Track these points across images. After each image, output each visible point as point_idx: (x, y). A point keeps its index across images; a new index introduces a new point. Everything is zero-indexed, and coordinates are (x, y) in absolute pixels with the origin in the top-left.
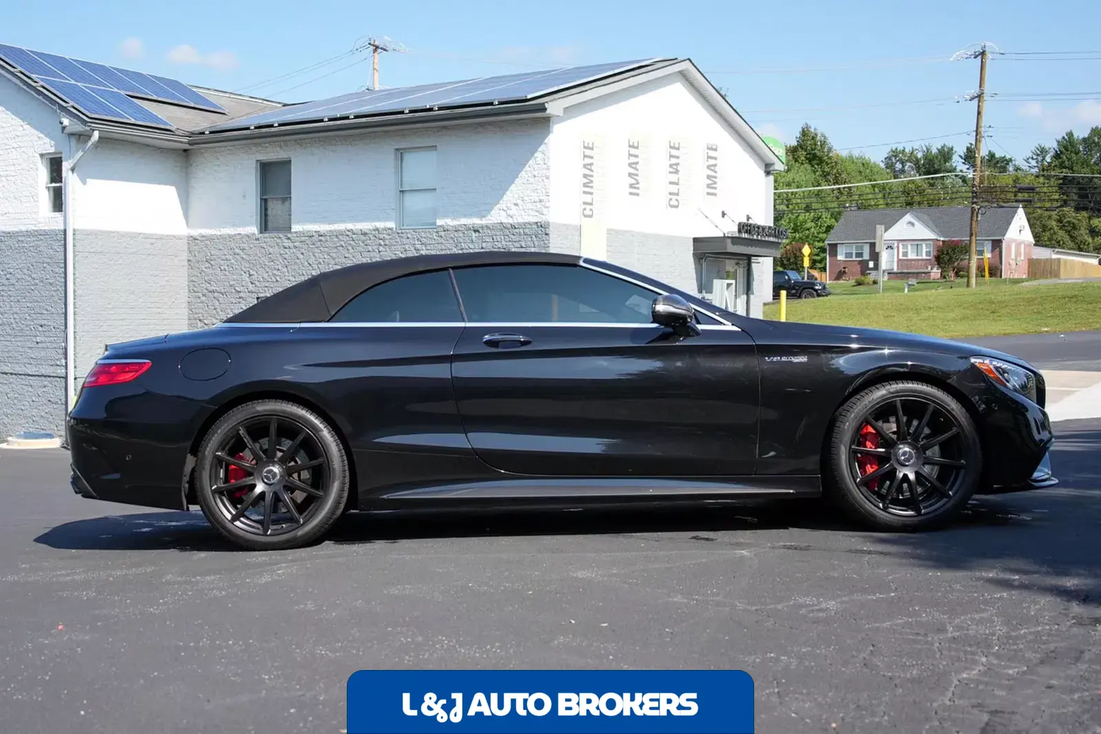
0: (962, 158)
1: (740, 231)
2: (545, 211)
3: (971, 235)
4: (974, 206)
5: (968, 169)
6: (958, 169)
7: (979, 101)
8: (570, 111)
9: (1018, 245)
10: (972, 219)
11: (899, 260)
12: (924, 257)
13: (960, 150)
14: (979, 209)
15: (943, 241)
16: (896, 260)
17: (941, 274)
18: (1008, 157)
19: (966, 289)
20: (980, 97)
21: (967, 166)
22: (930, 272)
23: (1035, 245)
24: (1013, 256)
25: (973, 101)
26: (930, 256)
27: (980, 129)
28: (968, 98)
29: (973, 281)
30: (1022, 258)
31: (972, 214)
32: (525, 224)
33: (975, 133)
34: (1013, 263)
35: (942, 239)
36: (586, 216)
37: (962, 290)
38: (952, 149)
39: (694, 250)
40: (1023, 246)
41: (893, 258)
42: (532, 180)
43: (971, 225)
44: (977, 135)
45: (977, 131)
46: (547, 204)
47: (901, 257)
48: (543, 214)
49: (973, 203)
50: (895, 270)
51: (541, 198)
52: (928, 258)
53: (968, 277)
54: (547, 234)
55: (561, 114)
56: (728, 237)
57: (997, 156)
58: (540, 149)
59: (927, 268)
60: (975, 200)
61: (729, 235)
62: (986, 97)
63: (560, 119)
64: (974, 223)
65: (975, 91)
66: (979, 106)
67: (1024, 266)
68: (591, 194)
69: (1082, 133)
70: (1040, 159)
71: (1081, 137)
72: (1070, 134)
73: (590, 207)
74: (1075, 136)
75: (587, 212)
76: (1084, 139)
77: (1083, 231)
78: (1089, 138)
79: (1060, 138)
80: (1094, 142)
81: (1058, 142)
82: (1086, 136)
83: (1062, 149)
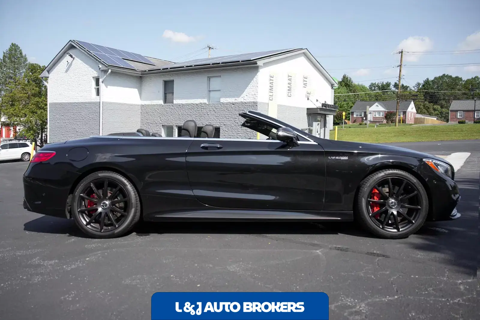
0: (393, 85)
1: (322, 106)
2: (256, 98)
3: (397, 110)
4: (398, 100)
5: (395, 89)
6: (392, 89)
7: (400, 67)
8: (266, 65)
9: (411, 113)
11: (373, 117)
12: (381, 116)
13: (393, 83)
16: (372, 117)
17: (387, 122)
18: (408, 86)
19: (395, 127)
23: (417, 113)
24: (410, 117)
25: (398, 67)
26: (383, 116)
27: (400, 76)
30: (413, 117)
31: (397, 103)
32: (249, 102)
34: (409, 119)
35: (387, 111)
36: (270, 100)
37: (394, 127)
38: (390, 83)
39: (307, 112)
40: (413, 113)
41: (371, 117)
42: (252, 87)
43: (397, 106)
45: (399, 77)
46: (257, 96)
47: (374, 116)
48: (255, 99)
50: (372, 120)
51: (255, 93)
53: (395, 123)
54: (257, 106)
55: (262, 65)
56: (318, 108)
57: (404, 85)
58: (255, 77)
59: (382, 120)
61: (319, 107)
62: (402, 66)
63: (262, 67)
65: (399, 64)
66: (400, 69)
67: (413, 120)
68: (272, 92)
69: (431, 78)
70: (418, 86)
71: (431, 80)
72: (428, 79)
73: (272, 97)
74: (429, 80)
75: (271, 99)
76: (432, 81)
77: (431, 109)
78: (433, 80)
79: (424, 80)
80: (435, 81)
81: (424, 81)
82: (433, 79)
83: (425, 83)
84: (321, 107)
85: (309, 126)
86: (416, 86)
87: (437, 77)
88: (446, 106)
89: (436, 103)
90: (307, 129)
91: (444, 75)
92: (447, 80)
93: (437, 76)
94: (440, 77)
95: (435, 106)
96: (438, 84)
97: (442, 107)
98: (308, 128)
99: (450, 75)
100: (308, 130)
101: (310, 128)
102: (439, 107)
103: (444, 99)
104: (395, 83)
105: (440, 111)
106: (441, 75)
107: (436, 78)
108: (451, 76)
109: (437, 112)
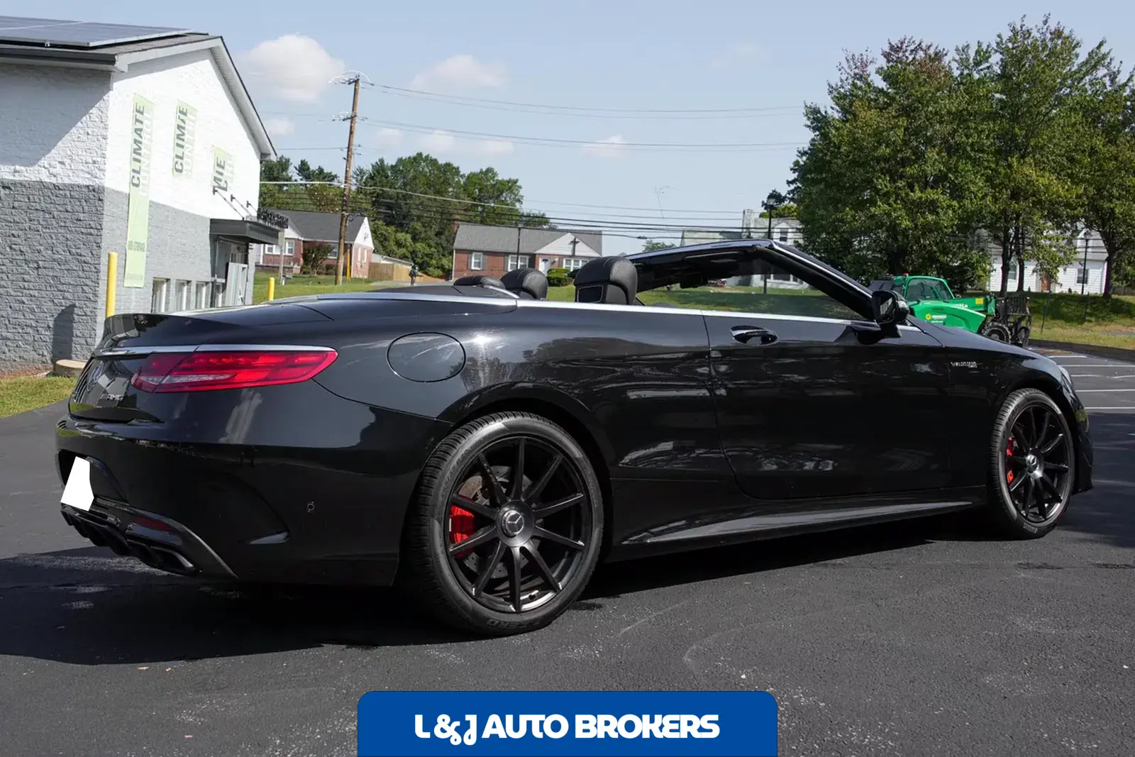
0: (296, 169)
1: (259, 216)
2: (99, 174)
3: (340, 238)
4: (344, 213)
5: (301, 180)
6: (293, 178)
7: (352, 123)
8: (137, 69)
9: (363, 249)
10: (341, 224)
11: (265, 255)
12: (287, 254)
13: (295, 162)
14: (348, 216)
15: (304, 242)
16: (262, 254)
17: (301, 270)
18: (333, 174)
19: (334, 286)
20: (352, 118)
21: (301, 177)
22: (292, 268)
23: (374, 252)
24: (359, 259)
25: (346, 122)
26: (292, 253)
27: (351, 147)
28: (343, 117)
29: (341, 278)
30: (365, 261)
31: (342, 219)
32: (72, 186)
33: (346, 150)
34: (359, 264)
35: (303, 239)
36: (134, 185)
37: (332, 286)
38: (289, 161)
39: (210, 232)
40: (366, 251)
41: (260, 252)
42: (84, 138)
43: (341, 229)
44: (348, 151)
45: (348, 148)
46: (102, 167)
47: (267, 252)
48: (96, 177)
49: (343, 210)
50: (261, 263)
51: (94, 159)
52: (290, 255)
53: (336, 274)
54: (100, 200)
55: (125, 69)
56: (247, 222)
57: (325, 171)
58: (97, 105)
59: (290, 264)
60: (345, 208)
61: (248, 219)
62: (357, 119)
63: (123, 75)
64: (343, 228)
65: (349, 113)
66: (351, 127)
67: (366, 267)
68: (139, 161)
69: (390, 161)
70: (359, 178)
71: (390, 165)
72: (382, 161)
73: (138, 176)
74: (386, 163)
75: (135, 181)
76: (392, 166)
77: (392, 243)
78: (396, 166)
79: (374, 163)
80: (399, 170)
81: (373, 166)
82: (394, 164)
83: (375, 172)
84: (256, 220)
85: (213, 275)
86: (355, 176)
87: (404, 158)
88: (423, 235)
89: (401, 227)
90: (207, 283)
91: (420, 155)
92: (426, 169)
93: (405, 155)
94: (409, 158)
95: (401, 236)
96: (404, 177)
97: (414, 239)
98: (209, 279)
99: (434, 157)
100: (211, 284)
101: (215, 281)
102: (409, 237)
103: (419, 218)
104: (302, 162)
105: (411, 249)
106: (413, 154)
107: (400, 160)
108: (436, 160)
109: (404, 250)
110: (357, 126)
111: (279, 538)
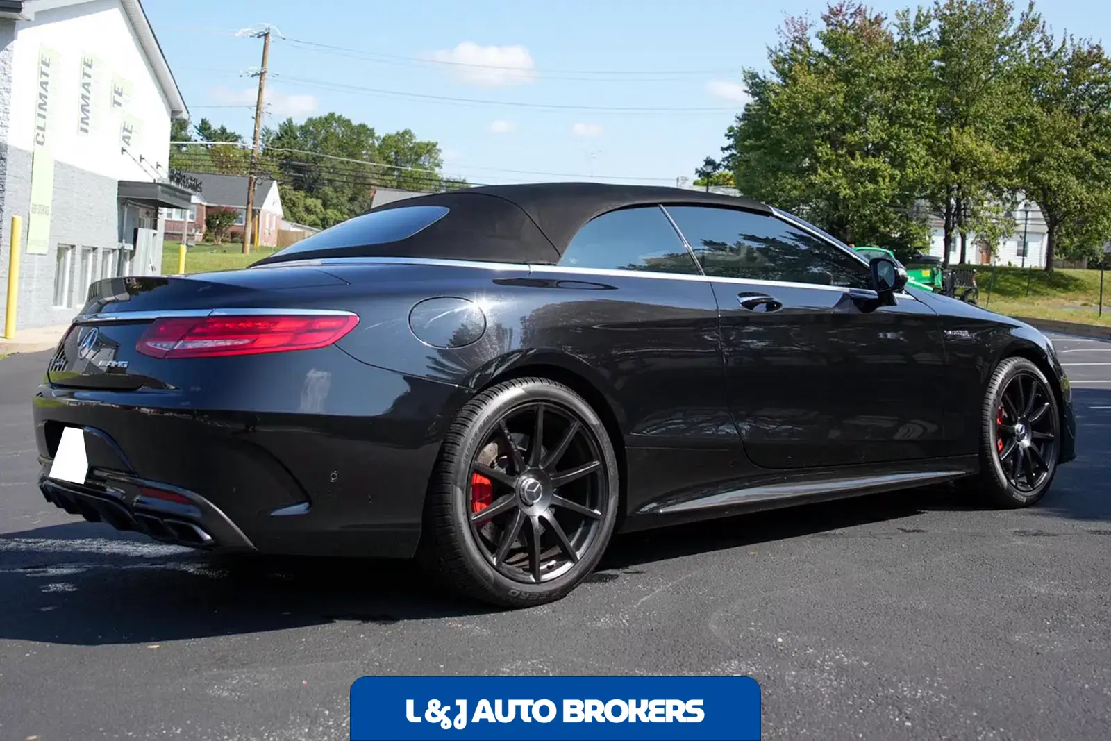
0: (196, 127)
1: (171, 178)
3: (248, 203)
4: (252, 176)
5: (202, 140)
6: (193, 138)
7: (261, 79)
8: (44, 17)
9: (272, 216)
10: (249, 189)
14: (256, 179)
15: (206, 206)
17: (204, 238)
20: (262, 74)
21: (201, 137)
22: (193, 235)
23: (283, 219)
24: (267, 227)
25: (255, 78)
26: (193, 219)
28: (251, 73)
29: (248, 245)
30: (274, 228)
31: (250, 183)
33: (255, 108)
34: (267, 231)
35: (205, 204)
36: (39, 143)
37: (240, 255)
39: (118, 194)
40: (274, 218)
43: (249, 193)
44: (257, 110)
45: (257, 106)
46: (5, 123)
49: (251, 173)
52: (191, 221)
53: (243, 243)
55: (32, 17)
56: (158, 184)
57: (229, 131)
59: (191, 231)
60: (253, 171)
62: (267, 76)
63: (29, 23)
64: (251, 192)
65: (258, 69)
66: (260, 83)
67: (275, 236)
68: (44, 117)
69: (299, 121)
70: (265, 139)
71: (299, 125)
72: (290, 121)
73: (43, 133)
74: (294, 123)
75: (40, 138)
76: (302, 127)
77: (301, 209)
78: (305, 126)
79: (281, 123)
80: (309, 131)
81: (280, 126)
82: (303, 124)
83: (283, 133)
84: (167, 182)
85: (120, 241)
86: (261, 136)
87: (314, 118)
88: (335, 201)
89: (311, 190)
90: (114, 250)
91: (332, 115)
92: (338, 130)
93: (315, 116)
94: (320, 118)
95: (310, 202)
96: (315, 139)
97: (325, 205)
98: (117, 245)
99: (347, 118)
100: (118, 252)
101: (123, 247)
102: (319, 202)
103: (331, 182)
104: (203, 121)
105: (321, 216)
106: (324, 113)
107: (310, 120)
108: (349, 121)
109: (313, 217)
110: (266, 83)
111: (300, 509)
